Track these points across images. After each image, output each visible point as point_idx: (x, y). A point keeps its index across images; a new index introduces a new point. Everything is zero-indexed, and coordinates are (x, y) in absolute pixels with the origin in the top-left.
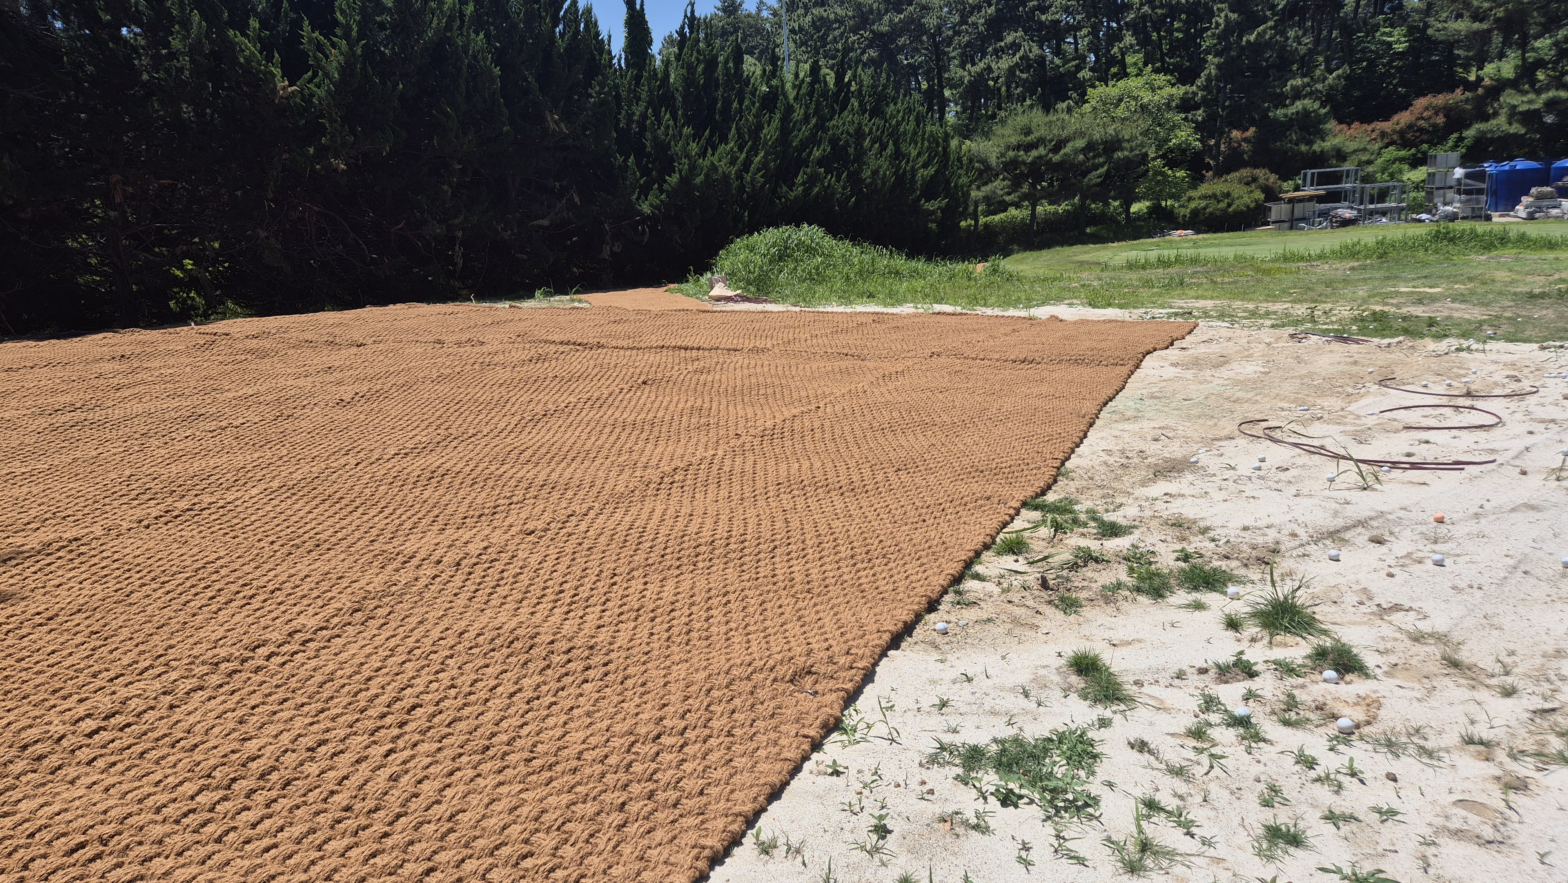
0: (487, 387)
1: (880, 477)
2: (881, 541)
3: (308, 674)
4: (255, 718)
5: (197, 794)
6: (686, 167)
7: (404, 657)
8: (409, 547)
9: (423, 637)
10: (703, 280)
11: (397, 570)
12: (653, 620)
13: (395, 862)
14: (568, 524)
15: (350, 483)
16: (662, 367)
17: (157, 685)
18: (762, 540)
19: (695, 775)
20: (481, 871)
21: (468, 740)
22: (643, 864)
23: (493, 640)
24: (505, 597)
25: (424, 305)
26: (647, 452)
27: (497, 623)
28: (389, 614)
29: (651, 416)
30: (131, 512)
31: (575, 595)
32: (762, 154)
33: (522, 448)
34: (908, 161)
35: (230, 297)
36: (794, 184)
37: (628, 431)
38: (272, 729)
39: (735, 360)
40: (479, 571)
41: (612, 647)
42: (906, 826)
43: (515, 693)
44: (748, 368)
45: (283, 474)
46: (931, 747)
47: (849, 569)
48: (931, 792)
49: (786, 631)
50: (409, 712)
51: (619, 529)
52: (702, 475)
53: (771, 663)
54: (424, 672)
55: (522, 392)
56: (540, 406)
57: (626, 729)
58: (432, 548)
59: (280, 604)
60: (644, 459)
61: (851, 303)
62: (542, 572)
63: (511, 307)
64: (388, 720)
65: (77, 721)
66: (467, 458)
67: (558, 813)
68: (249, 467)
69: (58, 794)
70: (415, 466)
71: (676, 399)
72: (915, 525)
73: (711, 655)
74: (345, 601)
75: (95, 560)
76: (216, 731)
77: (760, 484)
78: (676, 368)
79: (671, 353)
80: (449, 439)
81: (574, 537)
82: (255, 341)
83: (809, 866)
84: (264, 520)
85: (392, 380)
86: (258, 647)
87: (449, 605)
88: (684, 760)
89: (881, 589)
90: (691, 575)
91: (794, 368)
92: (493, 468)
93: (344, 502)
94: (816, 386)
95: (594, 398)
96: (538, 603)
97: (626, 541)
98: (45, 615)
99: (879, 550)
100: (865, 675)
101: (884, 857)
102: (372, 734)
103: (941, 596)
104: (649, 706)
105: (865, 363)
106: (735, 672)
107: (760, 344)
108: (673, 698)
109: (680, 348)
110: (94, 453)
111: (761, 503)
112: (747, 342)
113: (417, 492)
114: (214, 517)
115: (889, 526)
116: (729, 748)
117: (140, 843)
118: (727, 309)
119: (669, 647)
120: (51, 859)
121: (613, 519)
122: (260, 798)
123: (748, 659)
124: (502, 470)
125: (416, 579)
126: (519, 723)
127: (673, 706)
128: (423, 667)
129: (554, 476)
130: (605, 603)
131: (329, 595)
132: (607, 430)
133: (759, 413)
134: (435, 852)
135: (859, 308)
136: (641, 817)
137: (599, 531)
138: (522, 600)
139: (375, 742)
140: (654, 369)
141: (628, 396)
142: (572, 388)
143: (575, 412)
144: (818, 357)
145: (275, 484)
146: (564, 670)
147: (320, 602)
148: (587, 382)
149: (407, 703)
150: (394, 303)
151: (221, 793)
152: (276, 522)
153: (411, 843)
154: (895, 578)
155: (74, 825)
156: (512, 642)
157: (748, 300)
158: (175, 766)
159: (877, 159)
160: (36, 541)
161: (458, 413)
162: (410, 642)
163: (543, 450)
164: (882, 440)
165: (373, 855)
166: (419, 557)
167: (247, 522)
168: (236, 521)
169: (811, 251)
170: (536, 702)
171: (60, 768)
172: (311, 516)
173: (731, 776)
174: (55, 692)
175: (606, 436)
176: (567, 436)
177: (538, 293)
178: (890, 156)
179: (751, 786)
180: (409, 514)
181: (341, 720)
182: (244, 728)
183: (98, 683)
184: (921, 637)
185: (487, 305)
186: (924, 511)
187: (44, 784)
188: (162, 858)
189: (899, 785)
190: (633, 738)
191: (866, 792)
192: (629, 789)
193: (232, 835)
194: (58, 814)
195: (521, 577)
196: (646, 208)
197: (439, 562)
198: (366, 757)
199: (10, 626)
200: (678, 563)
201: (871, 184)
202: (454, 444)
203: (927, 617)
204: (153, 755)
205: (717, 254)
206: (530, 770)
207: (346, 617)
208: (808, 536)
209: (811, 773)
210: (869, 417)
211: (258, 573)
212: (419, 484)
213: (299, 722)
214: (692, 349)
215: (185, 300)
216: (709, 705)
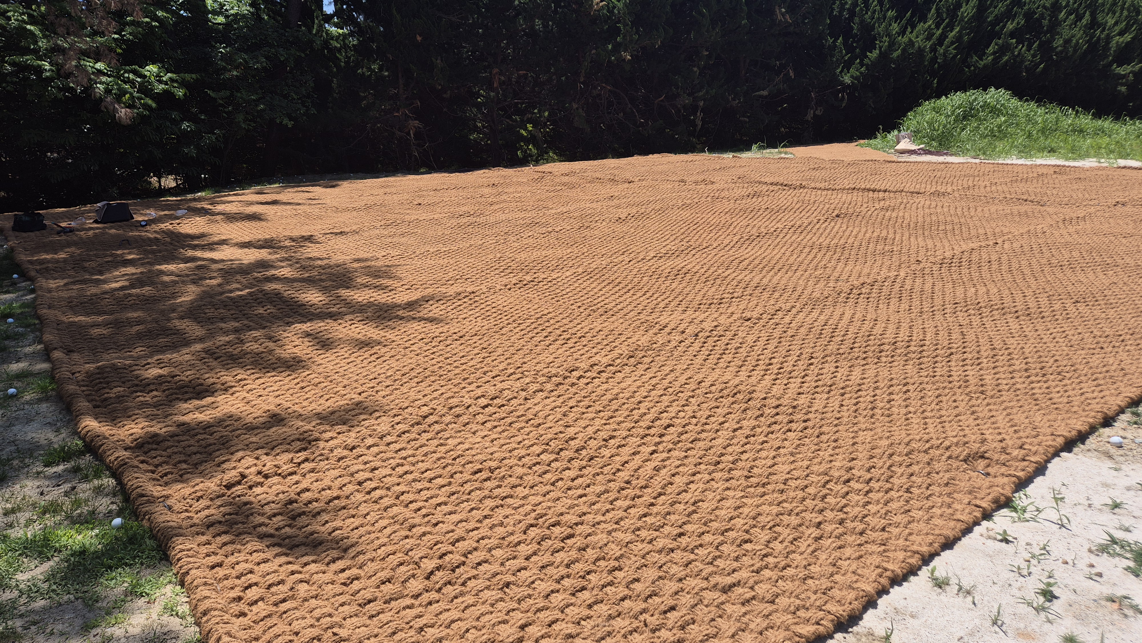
0: (717, 214)
1: (1057, 306)
2: (1056, 361)
3: (603, 392)
4: (573, 414)
5: (541, 454)
6: (886, 44)
7: (662, 392)
8: (664, 320)
9: (674, 380)
10: (890, 137)
11: (656, 334)
12: (842, 395)
13: (659, 523)
14: (775, 317)
15: (625, 274)
16: (853, 204)
17: (518, 384)
18: (939, 347)
19: (878, 515)
20: (716, 543)
21: (705, 455)
22: (835, 569)
23: (722, 390)
24: (729, 362)
25: (673, 155)
26: (839, 269)
27: (724, 379)
28: (652, 362)
29: (842, 241)
30: (501, 279)
31: (780, 368)
32: (958, 29)
33: (741, 259)
34: (1104, 30)
35: (551, 149)
36: (984, 54)
37: (823, 252)
38: (582, 423)
39: (917, 201)
40: (711, 341)
41: (810, 409)
42: (1073, 597)
43: (737, 429)
44: (929, 208)
45: (585, 264)
46: (1103, 539)
47: (1022, 380)
48: (1100, 575)
49: (960, 421)
50: (665, 428)
51: (816, 324)
52: (885, 291)
53: (947, 443)
54: (674, 404)
55: (742, 218)
56: (755, 229)
57: (821, 470)
58: (679, 322)
59: (585, 346)
60: (836, 274)
61: (1031, 156)
62: (756, 348)
63: (734, 157)
64: (652, 431)
65: (477, 398)
66: (702, 263)
67: (770, 518)
68: (565, 258)
69: (467, 438)
70: (667, 265)
71: (863, 230)
72: (1092, 351)
73: (893, 429)
74: (624, 350)
75: (483, 306)
76: (551, 418)
77: (938, 302)
78: (865, 205)
79: (861, 193)
80: (690, 249)
81: (781, 326)
82: (567, 178)
83: (979, 606)
84: (574, 292)
85: (651, 206)
86: (573, 370)
87: (690, 362)
88: (869, 503)
89: (1054, 401)
90: (875, 366)
91: (972, 210)
92: (720, 271)
93: (621, 285)
94: (994, 225)
95: (797, 226)
96: (753, 370)
97: (821, 334)
98: (459, 334)
99: (1054, 368)
100: (1037, 468)
101: (1050, 616)
102: (642, 438)
103: (1118, 415)
104: (840, 457)
105: (1044, 208)
106: (913, 445)
107: (941, 189)
108: (860, 456)
109: (869, 190)
110: (481, 242)
111: (939, 316)
112: (929, 187)
113: (668, 283)
114: (545, 287)
115: (1065, 348)
116: (907, 501)
117: (510, 476)
118: (910, 160)
119: (856, 417)
120: (465, 475)
121: (811, 316)
122: (576, 464)
123: (926, 437)
124: (727, 273)
125: (669, 342)
126: (741, 450)
127: (861, 460)
128: (674, 401)
129: (765, 281)
130: (804, 377)
131: (614, 344)
132: (807, 250)
133: (939, 244)
134: (684, 523)
135: (1039, 161)
136: (833, 535)
137: (799, 324)
138: (742, 366)
139: (644, 444)
140: (846, 205)
141: (824, 225)
142: (779, 218)
143: (782, 235)
144: (997, 201)
145: (580, 270)
146: (773, 420)
147: (608, 348)
148: (791, 213)
149: (665, 422)
150: (653, 154)
151: (554, 456)
152: (581, 294)
153: (669, 513)
154: (1070, 393)
155: (476, 458)
156: (736, 394)
157: (930, 153)
158: (528, 434)
159: (1071, 29)
160: (453, 291)
161: (695, 231)
162: (665, 383)
163: (757, 262)
164: (1060, 276)
165: (645, 515)
166: (670, 327)
167: (564, 292)
168: (558, 291)
169: (995, 111)
170: (752, 438)
171: (468, 423)
172: (601, 293)
173: (910, 522)
174: (465, 379)
175: (805, 255)
176: (774, 253)
177: (754, 147)
178: (1085, 26)
179: (927, 534)
180: (662, 297)
181: (624, 425)
182: (566, 419)
183: (487, 378)
184: (1094, 446)
185: (716, 155)
186: (1102, 339)
187: (460, 431)
188: (522, 488)
189: (1067, 563)
190: (828, 478)
191: (1034, 562)
192: (824, 513)
193: (560, 482)
194: (468, 450)
195: (741, 350)
196: (847, 79)
197: (683, 332)
198: (639, 452)
199: (441, 339)
200: (865, 356)
201: (1061, 52)
202: (693, 252)
203: (1102, 430)
204: (516, 425)
205: (905, 115)
206: (750, 484)
207: (625, 360)
208: (983, 349)
209: (982, 535)
210: (1047, 254)
211: (571, 325)
212: (669, 278)
213: (598, 422)
214: (879, 191)
215: (526, 151)
216: (891, 466)
